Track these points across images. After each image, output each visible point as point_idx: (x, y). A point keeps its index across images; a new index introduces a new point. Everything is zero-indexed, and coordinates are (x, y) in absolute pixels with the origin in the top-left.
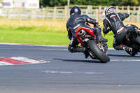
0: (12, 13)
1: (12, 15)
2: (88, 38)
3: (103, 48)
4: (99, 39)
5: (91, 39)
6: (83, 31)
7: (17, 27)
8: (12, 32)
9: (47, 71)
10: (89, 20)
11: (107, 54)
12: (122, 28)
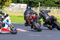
0: (15, 10)
1: (15, 11)
2: (33, 20)
3: (39, 25)
4: (38, 21)
5: (34, 20)
6: (31, 17)
7: (17, 16)
8: (15, 18)
9: (30, 35)
10: (34, 12)
11: (41, 27)
12: (48, 17)
